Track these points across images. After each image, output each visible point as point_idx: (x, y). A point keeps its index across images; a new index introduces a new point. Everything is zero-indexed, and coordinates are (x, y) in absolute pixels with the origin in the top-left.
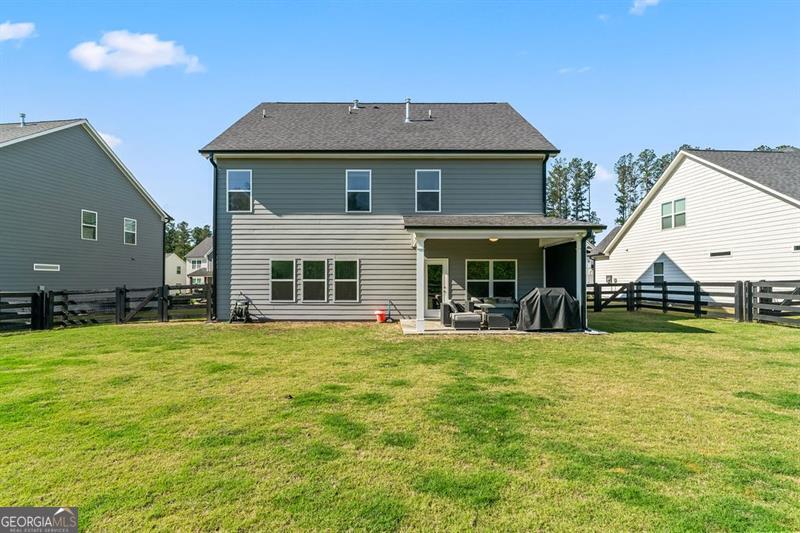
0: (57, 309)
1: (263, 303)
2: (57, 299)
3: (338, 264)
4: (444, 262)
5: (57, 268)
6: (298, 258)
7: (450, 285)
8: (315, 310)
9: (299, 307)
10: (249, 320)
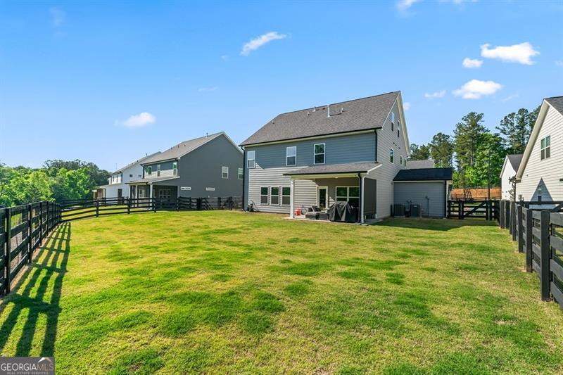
0: (204, 204)
1: (258, 204)
2: (204, 200)
3: (283, 188)
4: (326, 188)
5: (207, 189)
6: (270, 186)
7: (329, 199)
8: (275, 208)
9: (270, 207)
10: (252, 211)
